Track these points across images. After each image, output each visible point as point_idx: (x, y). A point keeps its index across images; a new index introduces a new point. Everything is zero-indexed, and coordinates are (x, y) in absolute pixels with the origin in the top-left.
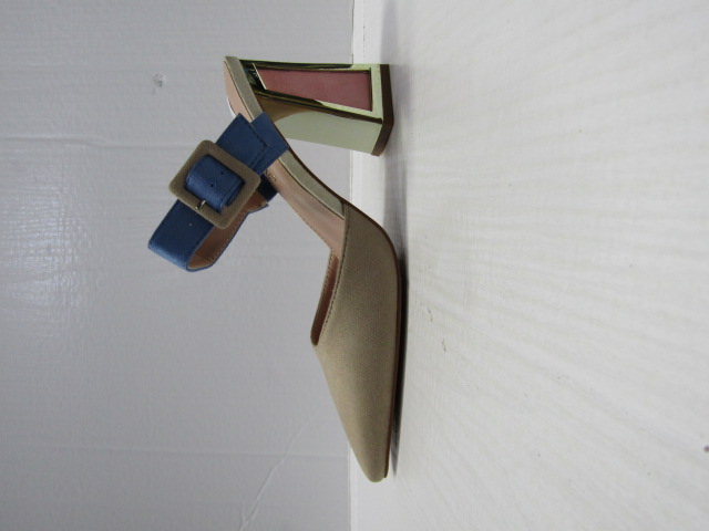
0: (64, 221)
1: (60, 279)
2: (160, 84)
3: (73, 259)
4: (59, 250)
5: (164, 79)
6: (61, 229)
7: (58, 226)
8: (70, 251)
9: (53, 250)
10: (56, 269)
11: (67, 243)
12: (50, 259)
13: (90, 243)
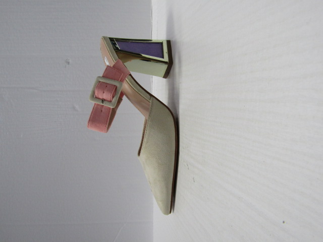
2: (68, 63)
5: (70, 61)
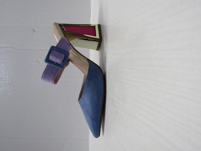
0: (6, 71)
1: (4, 88)
2: (35, 31)
3: (8, 82)
4: (4, 79)
5: (36, 30)
6: (5, 73)
7: (4, 72)
8: (8, 79)
9: (2, 79)
10: (3, 84)
11: (7, 77)
12: (2, 81)
13: (13, 77)
